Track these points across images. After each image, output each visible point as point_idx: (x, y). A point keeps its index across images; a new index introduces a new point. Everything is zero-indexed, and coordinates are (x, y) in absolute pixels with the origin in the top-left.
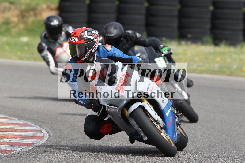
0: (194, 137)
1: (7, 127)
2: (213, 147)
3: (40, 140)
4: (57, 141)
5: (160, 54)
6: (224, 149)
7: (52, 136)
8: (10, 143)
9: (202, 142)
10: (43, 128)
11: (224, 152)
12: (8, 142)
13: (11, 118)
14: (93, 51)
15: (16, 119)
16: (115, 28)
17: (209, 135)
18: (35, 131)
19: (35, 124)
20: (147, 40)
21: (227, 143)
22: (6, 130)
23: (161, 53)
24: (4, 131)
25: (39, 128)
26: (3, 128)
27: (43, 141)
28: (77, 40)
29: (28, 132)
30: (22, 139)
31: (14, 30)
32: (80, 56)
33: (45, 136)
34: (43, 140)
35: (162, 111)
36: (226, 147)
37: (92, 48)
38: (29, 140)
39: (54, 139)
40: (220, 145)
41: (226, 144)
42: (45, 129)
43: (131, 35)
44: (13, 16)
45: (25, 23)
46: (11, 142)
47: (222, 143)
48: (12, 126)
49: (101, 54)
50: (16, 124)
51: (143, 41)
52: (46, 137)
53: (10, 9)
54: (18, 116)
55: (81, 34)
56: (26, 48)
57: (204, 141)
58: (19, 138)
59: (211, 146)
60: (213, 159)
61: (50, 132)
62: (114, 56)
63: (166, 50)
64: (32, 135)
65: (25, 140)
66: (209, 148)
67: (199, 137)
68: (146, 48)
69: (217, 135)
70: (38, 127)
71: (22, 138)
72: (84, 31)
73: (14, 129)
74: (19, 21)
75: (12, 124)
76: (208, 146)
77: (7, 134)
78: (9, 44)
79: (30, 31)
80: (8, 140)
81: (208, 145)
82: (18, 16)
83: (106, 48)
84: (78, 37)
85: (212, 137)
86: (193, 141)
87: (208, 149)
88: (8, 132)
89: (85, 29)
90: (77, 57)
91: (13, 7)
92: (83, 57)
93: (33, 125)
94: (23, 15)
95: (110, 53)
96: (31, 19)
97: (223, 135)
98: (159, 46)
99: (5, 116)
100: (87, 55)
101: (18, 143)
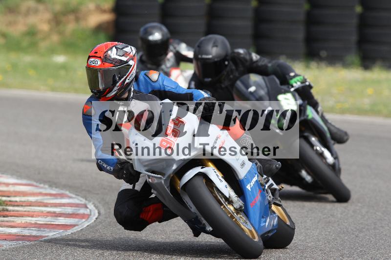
0: (331, 215)
1: (32, 199)
2: (361, 231)
3: (84, 220)
4: (111, 222)
5: (288, 87)
6: (378, 236)
7: (104, 213)
8: (37, 225)
9: (344, 224)
10: (90, 201)
11: (379, 240)
12: (33, 222)
13: (38, 184)
14: (127, 81)
15: (47, 186)
16: (215, 45)
17: (354, 212)
18: (77, 205)
19: (76, 195)
20: (270, 65)
21: (383, 225)
22: (30, 204)
23: (290, 87)
24: (27, 206)
25: (83, 201)
26: (25, 201)
27: (89, 222)
28: (99, 63)
29: (64, 206)
30: (55, 218)
31: (43, 45)
32: (105, 90)
33: (92, 213)
34: (89, 220)
35: (240, 181)
36: (382, 232)
37: (125, 77)
38: (67, 221)
39: (106, 218)
40: (373, 228)
41: (381, 226)
42: (92, 203)
43: (242, 56)
44: (41, 21)
45: (61, 33)
46: (38, 222)
47: (375, 225)
48: (39, 198)
49: (142, 87)
50: (46, 195)
51: (262, 66)
52: (94, 215)
53: (36, 11)
54: (49, 182)
55: (105, 52)
56: (63, 73)
57: (346, 221)
58: (52, 216)
59: (358, 230)
60: (361, 251)
61: (101, 207)
62: (162, 89)
63: (298, 81)
64: (71, 213)
65: (61, 221)
66: (354, 232)
67: (339, 216)
68: (265, 78)
69: (367, 212)
70: (82, 199)
71: (57, 216)
72: (111, 48)
73: (43, 203)
74: (51, 30)
75: (40, 194)
76: (352, 230)
77: (31, 210)
78: (34, 67)
79: (69, 46)
80: (33, 220)
81: (352, 228)
82: (49, 22)
83: (149, 76)
84: (100, 57)
85: (359, 216)
86: (329, 222)
87: (353, 234)
88: (33, 208)
89: (113, 44)
90: (99, 91)
91: (41, 7)
92: (110, 91)
93: (74, 196)
94: (57, 20)
95: (156, 85)
96: (71, 27)
97: (377, 213)
98: (289, 74)
99: (29, 182)
100: (116, 88)
101: (49, 224)
